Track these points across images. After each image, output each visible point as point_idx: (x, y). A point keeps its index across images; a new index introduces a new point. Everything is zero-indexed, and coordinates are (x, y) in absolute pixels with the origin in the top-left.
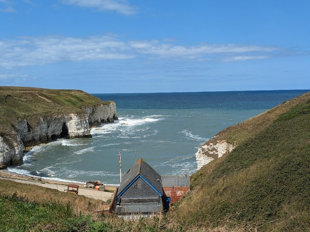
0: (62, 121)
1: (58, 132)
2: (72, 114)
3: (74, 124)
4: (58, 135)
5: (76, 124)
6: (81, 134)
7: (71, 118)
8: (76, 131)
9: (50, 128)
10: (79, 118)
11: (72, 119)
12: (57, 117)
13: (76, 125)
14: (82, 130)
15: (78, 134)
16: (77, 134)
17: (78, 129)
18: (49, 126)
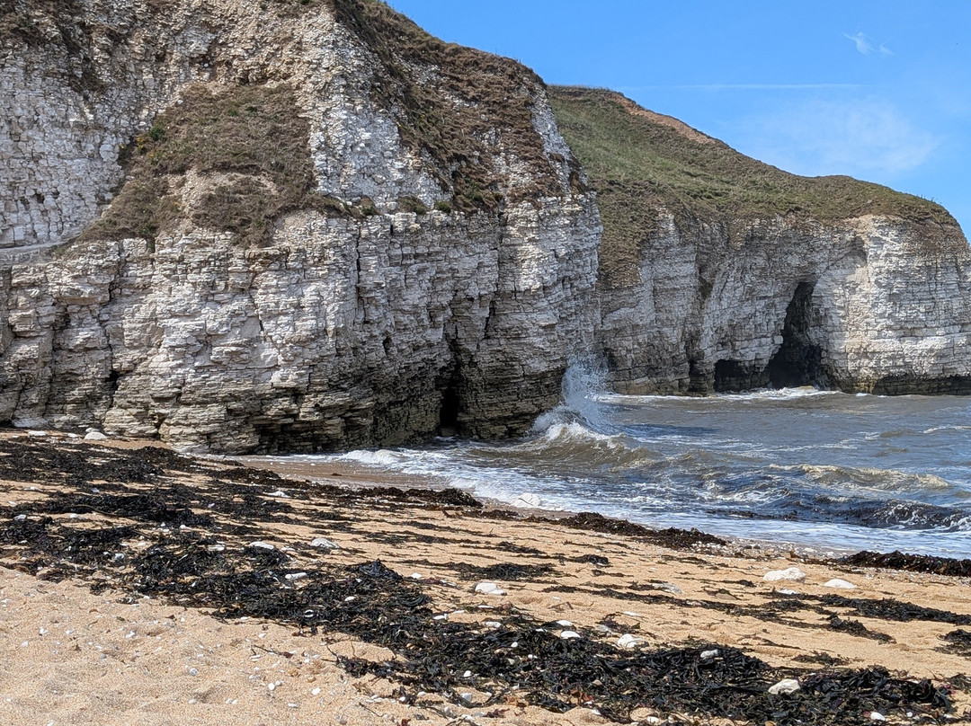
0: (795, 261)
1: (759, 349)
2: (866, 219)
3: (875, 290)
4: (753, 368)
5: (889, 286)
6: (926, 367)
7: (857, 251)
8: (890, 344)
9: (712, 305)
10: (917, 246)
11: (863, 254)
12: (763, 227)
13: (891, 297)
14: (935, 342)
15: (906, 364)
16: (896, 366)
17: (908, 331)
18: (711, 286)
